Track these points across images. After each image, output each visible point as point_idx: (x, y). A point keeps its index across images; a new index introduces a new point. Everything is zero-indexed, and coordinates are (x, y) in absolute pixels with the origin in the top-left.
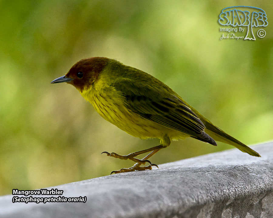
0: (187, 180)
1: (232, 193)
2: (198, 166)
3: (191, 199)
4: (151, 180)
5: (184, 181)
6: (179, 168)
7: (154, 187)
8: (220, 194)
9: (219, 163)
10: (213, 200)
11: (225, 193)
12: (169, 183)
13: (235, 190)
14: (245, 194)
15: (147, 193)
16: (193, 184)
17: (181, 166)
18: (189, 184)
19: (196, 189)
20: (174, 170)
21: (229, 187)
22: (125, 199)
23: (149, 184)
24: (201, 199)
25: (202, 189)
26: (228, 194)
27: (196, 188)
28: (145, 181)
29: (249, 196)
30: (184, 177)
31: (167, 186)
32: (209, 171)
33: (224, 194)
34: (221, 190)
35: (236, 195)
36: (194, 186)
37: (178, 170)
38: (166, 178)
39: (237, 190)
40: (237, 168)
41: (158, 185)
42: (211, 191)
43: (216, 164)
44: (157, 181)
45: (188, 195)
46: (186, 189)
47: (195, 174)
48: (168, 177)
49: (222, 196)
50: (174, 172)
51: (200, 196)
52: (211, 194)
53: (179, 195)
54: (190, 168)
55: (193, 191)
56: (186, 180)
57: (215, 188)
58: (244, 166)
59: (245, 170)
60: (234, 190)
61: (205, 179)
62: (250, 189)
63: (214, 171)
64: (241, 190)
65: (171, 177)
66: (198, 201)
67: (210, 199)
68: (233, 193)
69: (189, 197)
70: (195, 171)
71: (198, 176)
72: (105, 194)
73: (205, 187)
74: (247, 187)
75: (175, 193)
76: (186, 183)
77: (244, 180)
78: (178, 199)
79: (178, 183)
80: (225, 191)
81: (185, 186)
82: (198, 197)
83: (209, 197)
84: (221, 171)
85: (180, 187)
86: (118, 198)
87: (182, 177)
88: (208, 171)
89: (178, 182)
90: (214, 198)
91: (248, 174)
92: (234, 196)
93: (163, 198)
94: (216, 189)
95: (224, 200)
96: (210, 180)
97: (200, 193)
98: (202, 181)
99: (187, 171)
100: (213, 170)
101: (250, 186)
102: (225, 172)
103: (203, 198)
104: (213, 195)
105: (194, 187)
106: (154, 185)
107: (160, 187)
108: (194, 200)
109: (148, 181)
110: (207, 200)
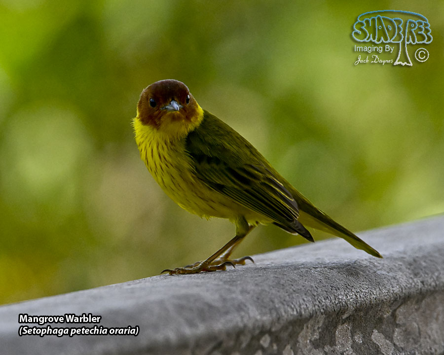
0: (284, 282)
1: (351, 300)
2: (299, 260)
3: (289, 309)
4: (229, 281)
5: (279, 283)
6: (272, 263)
7: (234, 292)
8: (333, 301)
9: (332, 256)
10: (322, 310)
11: (341, 300)
12: (257, 285)
13: (356, 296)
14: (370, 301)
15: (224, 300)
16: (293, 287)
17: (275, 259)
18: (288, 288)
19: (297, 295)
20: (264, 267)
21: (346, 292)
22: (191, 310)
23: (227, 287)
24: (305, 310)
25: (306, 294)
26: (345, 302)
27: (297, 293)
28: (221, 283)
29: (377, 305)
30: (280, 276)
31: (254, 291)
32: (317, 268)
33: (340, 302)
34: (334, 295)
35: (358, 304)
36: (294, 289)
37: (269, 266)
38: (252, 278)
39: (358, 296)
40: (358, 263)
41: (240, 288)
42: (320, 298)
43: (326, 256)
44: (239, 282)
45: (285, 303)
46: (282, 293)
47: (295, 272)
48: (256, 277)
49: (336, 305)
50: (265, 269)
51: (303, 304)
52: (319, 302)
53: (271, 303)
54: (288, 263)
55: (293, 298)
56: (282, 282)
57: (325, 293)
58: (369, 260)
59: (371, 266)
60: (354, 297)
61: (311, 280)
62: (378, 295)
63: (325, 267)
64: (365, 297)
65: (260, 276)
66: (301, 312)
67: (318, 309)
68: (353, 300)
69: (286, 306)
70: (296, 267)
71: (300, 276)
72: (161, 303)
73: (311, 291)
74: (374, 291)
75: (267, 300)
76: (283, 285)
77: (369, 281)
78: (270, 310)
79: (270, 286)
80: (340, 297)
81: (281, 290)
82: (300, 306)
83: (317, 307)
84: (334, 268)
85: (274, 291)
86: (180, 308)
87: (276, 276)
88: (315, 268)
89: (270, 283)
90: (324, 307)
91: (375, 272)
92: (355, 306)
93: (249, 308)
94: (327, 294)
95: (339, 311)
96: (319, 281)
97: (304, 300)
98: (306, 282)
99: (283, 267)
100: (323, 266)
101: (378, 289)
102: (341, 270)
103: (308, 308)
104: (323, 304)
105: (294, 291)
106: (233, 288)
107: (243, 292)
108: (295, 310)
109: (225, 282)
110: (313, 311)
